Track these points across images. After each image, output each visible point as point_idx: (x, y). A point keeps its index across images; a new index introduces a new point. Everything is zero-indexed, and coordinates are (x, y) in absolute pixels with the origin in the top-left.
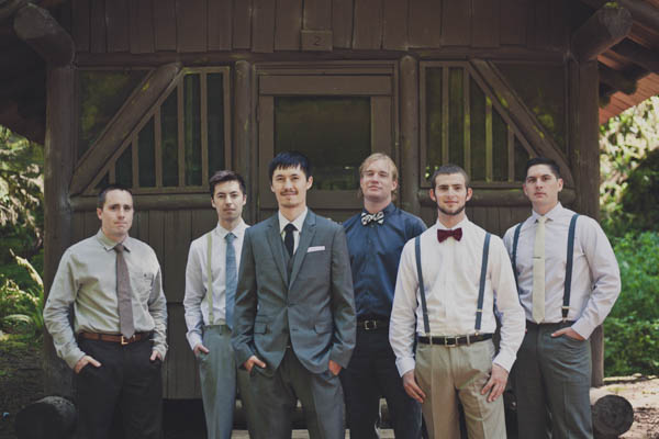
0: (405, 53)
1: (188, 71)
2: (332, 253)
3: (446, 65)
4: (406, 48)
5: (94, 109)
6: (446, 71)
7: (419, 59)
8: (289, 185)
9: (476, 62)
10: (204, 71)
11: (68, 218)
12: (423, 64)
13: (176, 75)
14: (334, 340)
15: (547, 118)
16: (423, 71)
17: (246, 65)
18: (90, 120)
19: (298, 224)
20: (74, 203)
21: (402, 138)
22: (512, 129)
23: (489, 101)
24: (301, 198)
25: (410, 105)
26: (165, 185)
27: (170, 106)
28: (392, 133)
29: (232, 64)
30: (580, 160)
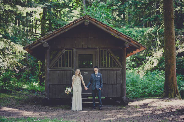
0: (97, 48)
1: (66, 50)
2: (100, 77)
3: (103, 50)
4: (98, 47)
5: (52, 56)
6: (103, 51)
7: (99, 49)
8: (96, 70)
9: (108, 49)
10: (68, 50)
11: (48, 72)
12: (100, 50)
13: (64, 51)
14: (100, 86)
15: (118, 58)
16: (100, 51)
17: (75, 50)
18: (52, 57)
19: (97, 74)
20: (49, 70)
21: (97, 61)
22: (113, 59)
23: (110, 55)
24: (97, 71)
25: (98, 56)
26: (63, 67)
27: (63, 56)
28: (96, 60)
29: (73, 50)
30: (123, 64)
